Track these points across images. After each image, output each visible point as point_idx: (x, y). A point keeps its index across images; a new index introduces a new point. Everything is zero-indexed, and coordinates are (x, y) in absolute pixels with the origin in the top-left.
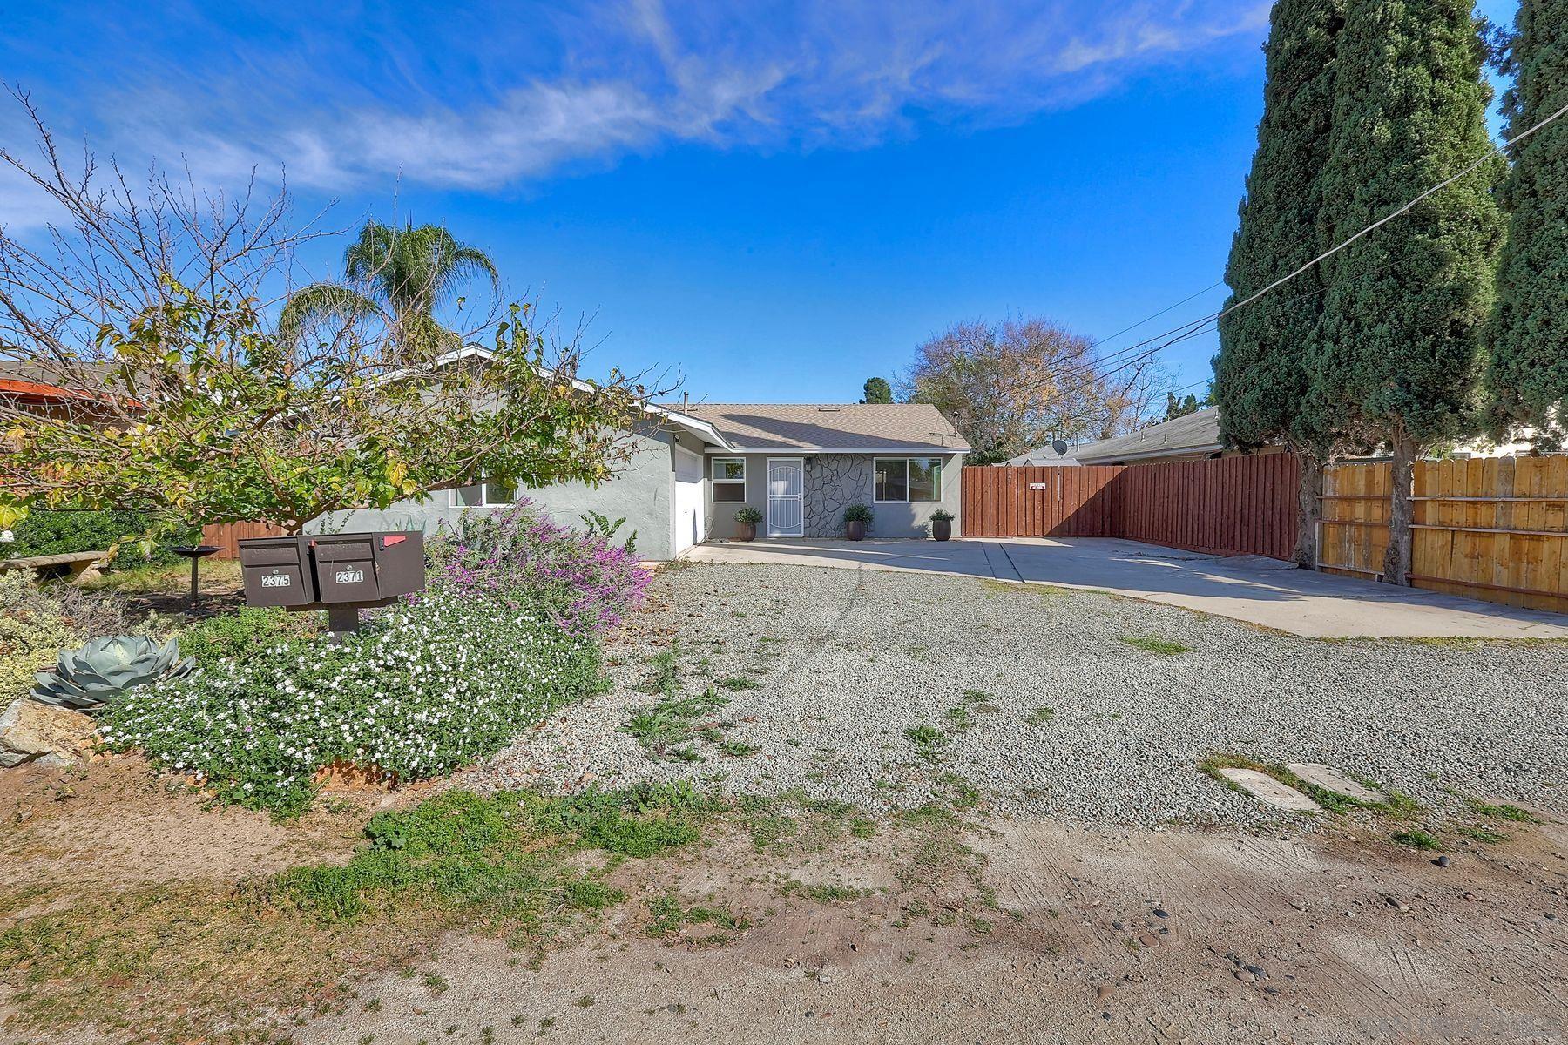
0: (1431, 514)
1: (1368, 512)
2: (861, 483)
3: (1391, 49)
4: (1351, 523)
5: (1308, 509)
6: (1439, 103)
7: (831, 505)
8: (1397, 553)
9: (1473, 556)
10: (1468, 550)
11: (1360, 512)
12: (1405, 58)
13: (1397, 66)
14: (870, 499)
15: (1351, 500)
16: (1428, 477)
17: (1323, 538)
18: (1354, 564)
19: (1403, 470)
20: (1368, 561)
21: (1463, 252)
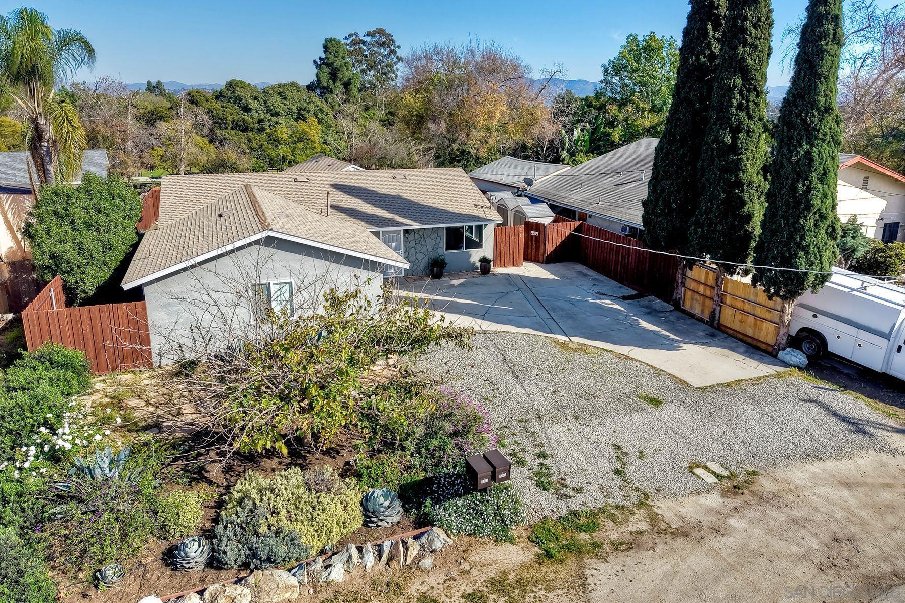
0: (728, 300)
1: (705, 290)
2: (438, 241)
3: (734, 101)
4: (697, 293)
5: (680, 281)
6: (749, 131)
7: (420, 256)
8: (715, 314)
9: (741, 322)
10: (740, 318)
11: (701, 289)
12: (740, 107)
13: (736, 110)
14: (443, 251)
15: (699, 282)
16: (729, 285)
17: (685, 295)
18: (697, 311)
19: (720, 280)
20: (703, 311)
21: (751, 201)
